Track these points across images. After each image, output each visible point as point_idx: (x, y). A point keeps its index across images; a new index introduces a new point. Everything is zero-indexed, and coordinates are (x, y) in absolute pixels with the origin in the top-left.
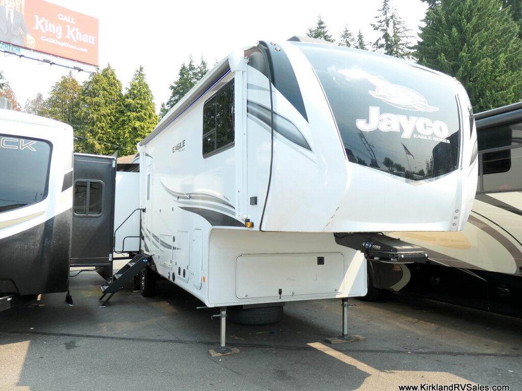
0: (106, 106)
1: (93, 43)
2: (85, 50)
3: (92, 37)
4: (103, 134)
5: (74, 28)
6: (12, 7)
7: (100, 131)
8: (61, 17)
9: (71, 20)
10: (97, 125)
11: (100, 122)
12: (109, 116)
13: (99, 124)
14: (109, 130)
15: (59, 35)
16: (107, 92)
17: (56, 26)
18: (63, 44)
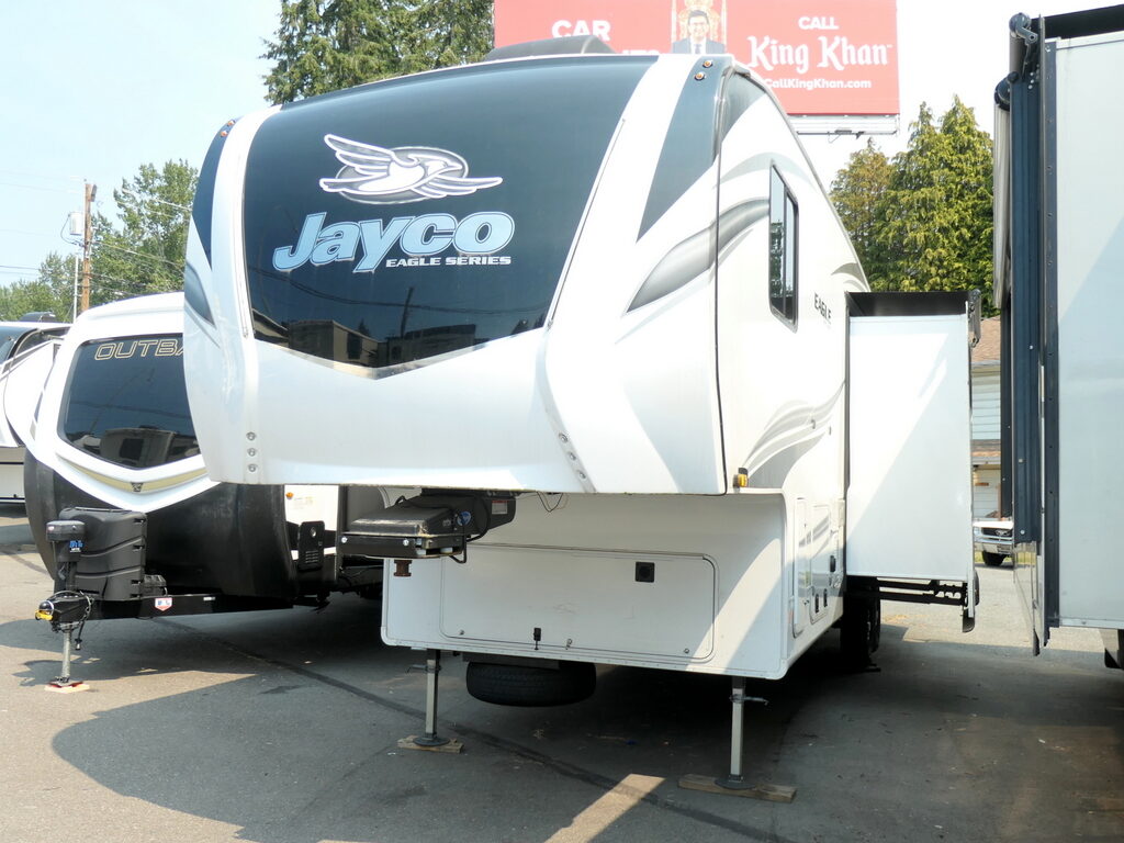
0: (950, 206)
1: (885, 62)
2: (867, 84)
3: (883, 48)
4: (943, 277)
5: (837, 39)
6: (701, 34)
7: (933, 270)
8: (805, 23)
9: (828, 23)
10: (926, 258)
11: (934, 248)
12: (957, 229)
13: (930, 253)
14: (957, 265)
15: (801, 66)
16: (951, 169)
17: (795, 46)
18: (810, 85)
